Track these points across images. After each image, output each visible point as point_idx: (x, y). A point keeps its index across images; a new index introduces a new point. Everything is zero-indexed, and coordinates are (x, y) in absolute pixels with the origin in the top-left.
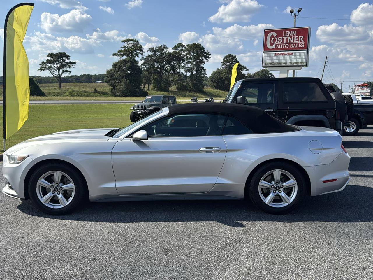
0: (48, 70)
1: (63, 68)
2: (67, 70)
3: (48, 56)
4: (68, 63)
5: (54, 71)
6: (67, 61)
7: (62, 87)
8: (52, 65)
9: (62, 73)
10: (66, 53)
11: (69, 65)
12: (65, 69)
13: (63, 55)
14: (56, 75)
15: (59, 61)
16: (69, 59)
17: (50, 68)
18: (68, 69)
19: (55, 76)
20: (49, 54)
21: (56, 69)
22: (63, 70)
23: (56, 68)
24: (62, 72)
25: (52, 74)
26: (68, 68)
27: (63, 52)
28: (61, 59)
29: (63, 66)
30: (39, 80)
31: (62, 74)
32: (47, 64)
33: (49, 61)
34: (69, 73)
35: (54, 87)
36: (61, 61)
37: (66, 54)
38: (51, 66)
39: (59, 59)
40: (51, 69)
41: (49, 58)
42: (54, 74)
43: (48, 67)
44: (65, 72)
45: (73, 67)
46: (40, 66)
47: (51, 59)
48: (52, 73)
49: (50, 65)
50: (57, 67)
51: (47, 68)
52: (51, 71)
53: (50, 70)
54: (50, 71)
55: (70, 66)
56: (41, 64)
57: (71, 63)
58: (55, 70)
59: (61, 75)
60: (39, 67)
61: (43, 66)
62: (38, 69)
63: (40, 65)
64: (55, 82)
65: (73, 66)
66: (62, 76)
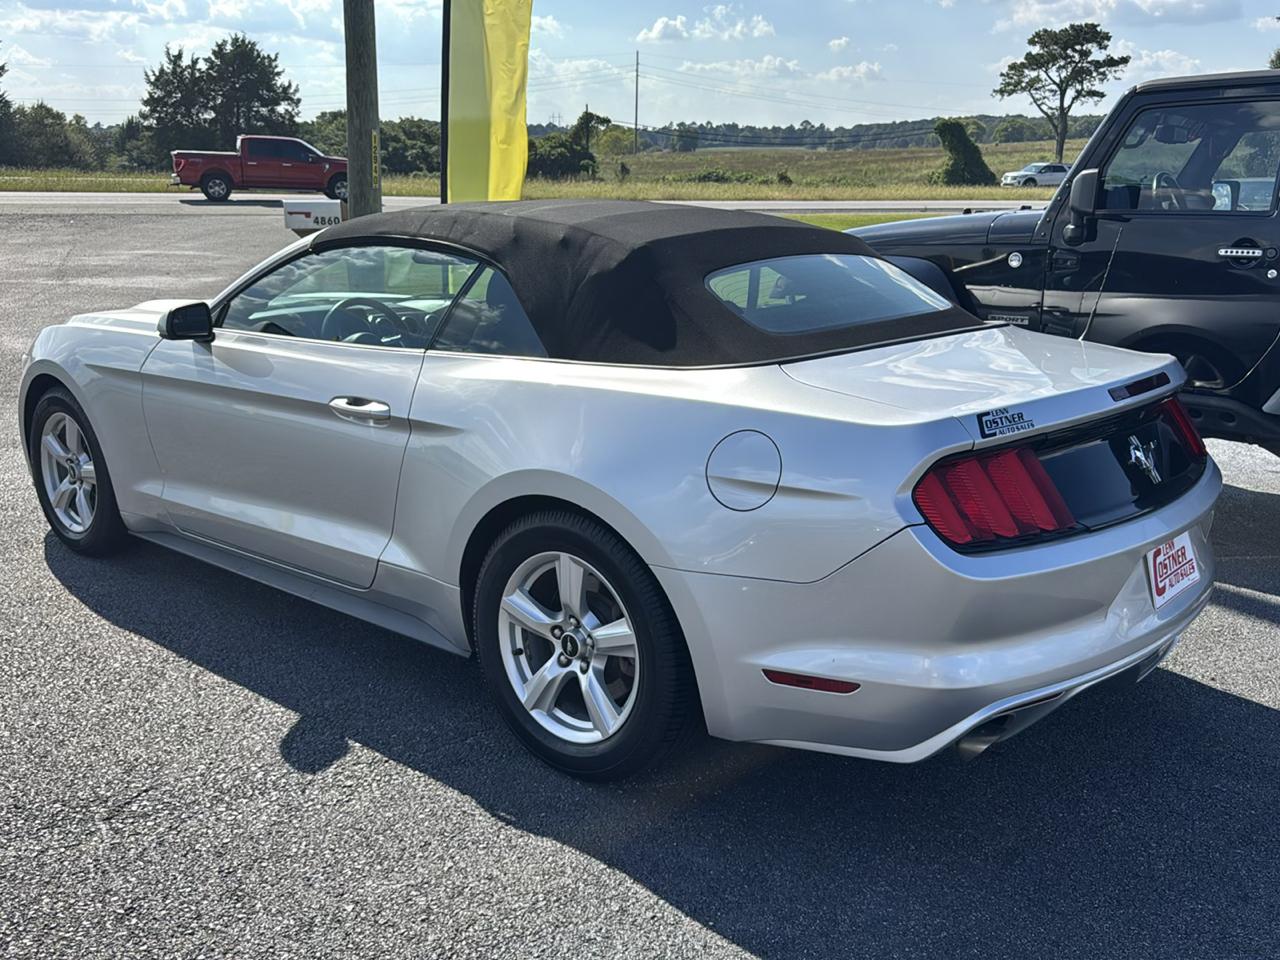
0: (1026, 94)
1: (1081, 83)
2: (1093, 88)
3: (1032, 42)
4: (1097, 64)
5: (1047, 94)
6: (1097, 54)
7: (1064, 153)
8: (1043, 76)
9: (1072, 103)
10: (1094, 26)
11: (1102, 70)
12: (1085, 86)
13: (1086, 33)
14: (1051, 108)
15: (1067, 56)
16: (1105, 48)
17: (1032, 84)
18: (1098, 86)
19: (1046, 113)
20: (1038, 35)
21: (1054, 87)
22: (1077, 91)
23: (1055, 83)
24: (1074, 99)
25: (1039, 106)
26: (1097, 82)
27: (1086, 25)
28: (1075, 50)
29: (1079, 75)
30: (1014, 129)
31: (1074, 105)
32: (1026, 72)
33: (1033, 62)
34: (1096, 98)
35: (1042, 154)
36: (1074, 57)
37: (1099, 29)
38: (1038, 76)
39: (1069, 52)
40: (1036, 89)
41: (1036, 50)
42: (1044, 107)
43: (1026, 80)
44: (1084, 96)
45: (1116, 79)
46: (1001, 80)
47: (1041, 52)
48: (1039, 103)
49: (1034, 74)
50: (1057, 80)
51: (1024, 85)
52: (1037, 96)
53: (1033, 92)
54: (1031, 94)
55: (1104, 74)
56: (1004, 72)
57: (1111, 62)
58: (1052, 91)
59: (1070, 107)
60: (998, 83)
61: (1012, 78)
62: (995, 91)
63: (1002, 75)
64: (1046, 134)
65: (1118, 75)
66: (1070, 114)
